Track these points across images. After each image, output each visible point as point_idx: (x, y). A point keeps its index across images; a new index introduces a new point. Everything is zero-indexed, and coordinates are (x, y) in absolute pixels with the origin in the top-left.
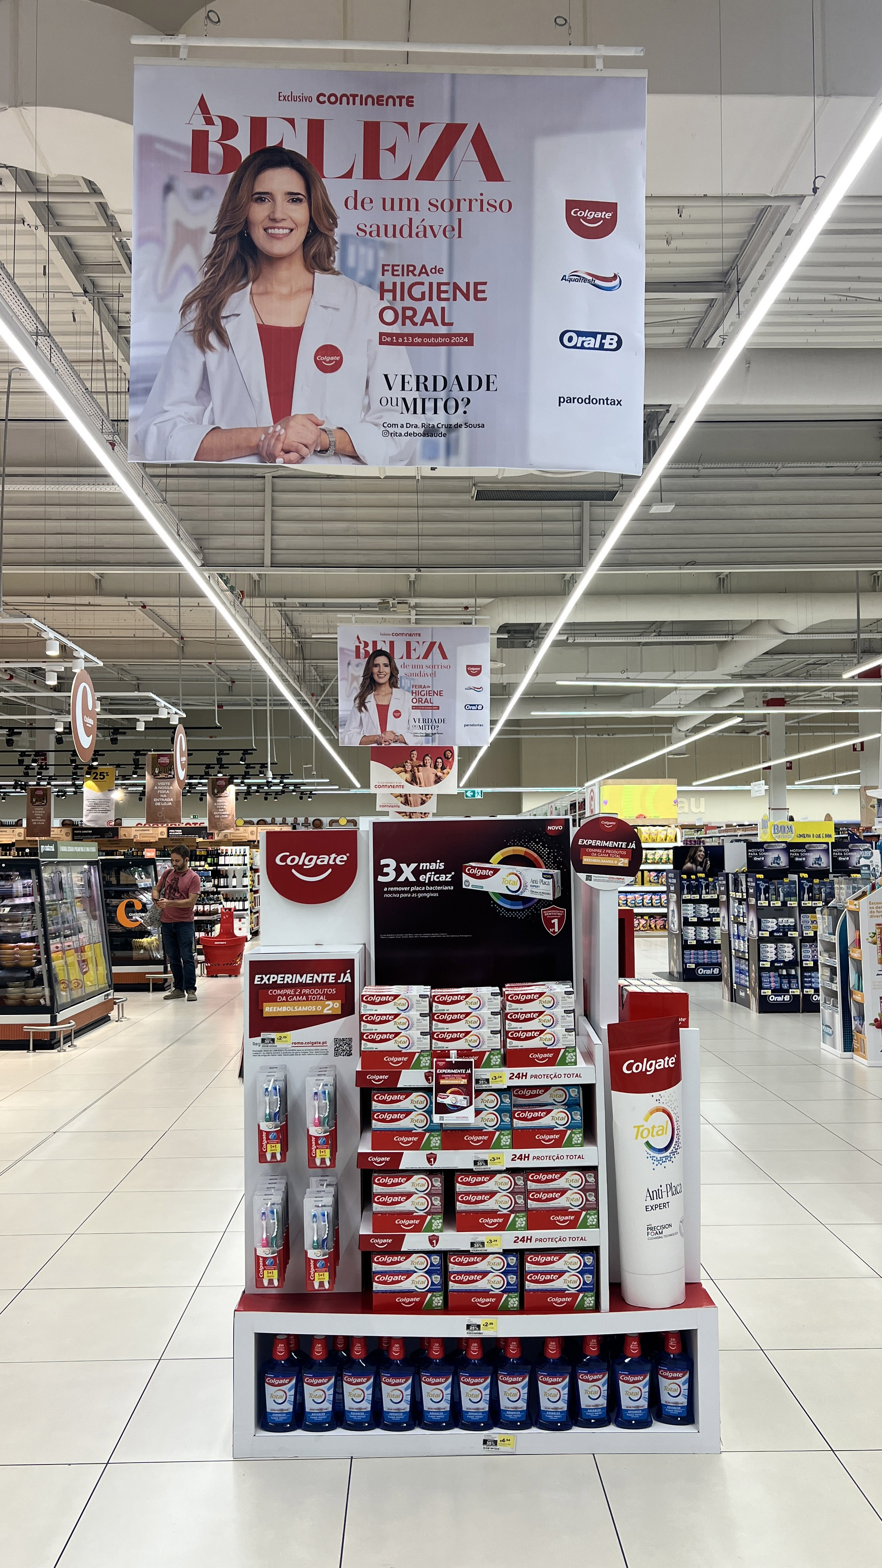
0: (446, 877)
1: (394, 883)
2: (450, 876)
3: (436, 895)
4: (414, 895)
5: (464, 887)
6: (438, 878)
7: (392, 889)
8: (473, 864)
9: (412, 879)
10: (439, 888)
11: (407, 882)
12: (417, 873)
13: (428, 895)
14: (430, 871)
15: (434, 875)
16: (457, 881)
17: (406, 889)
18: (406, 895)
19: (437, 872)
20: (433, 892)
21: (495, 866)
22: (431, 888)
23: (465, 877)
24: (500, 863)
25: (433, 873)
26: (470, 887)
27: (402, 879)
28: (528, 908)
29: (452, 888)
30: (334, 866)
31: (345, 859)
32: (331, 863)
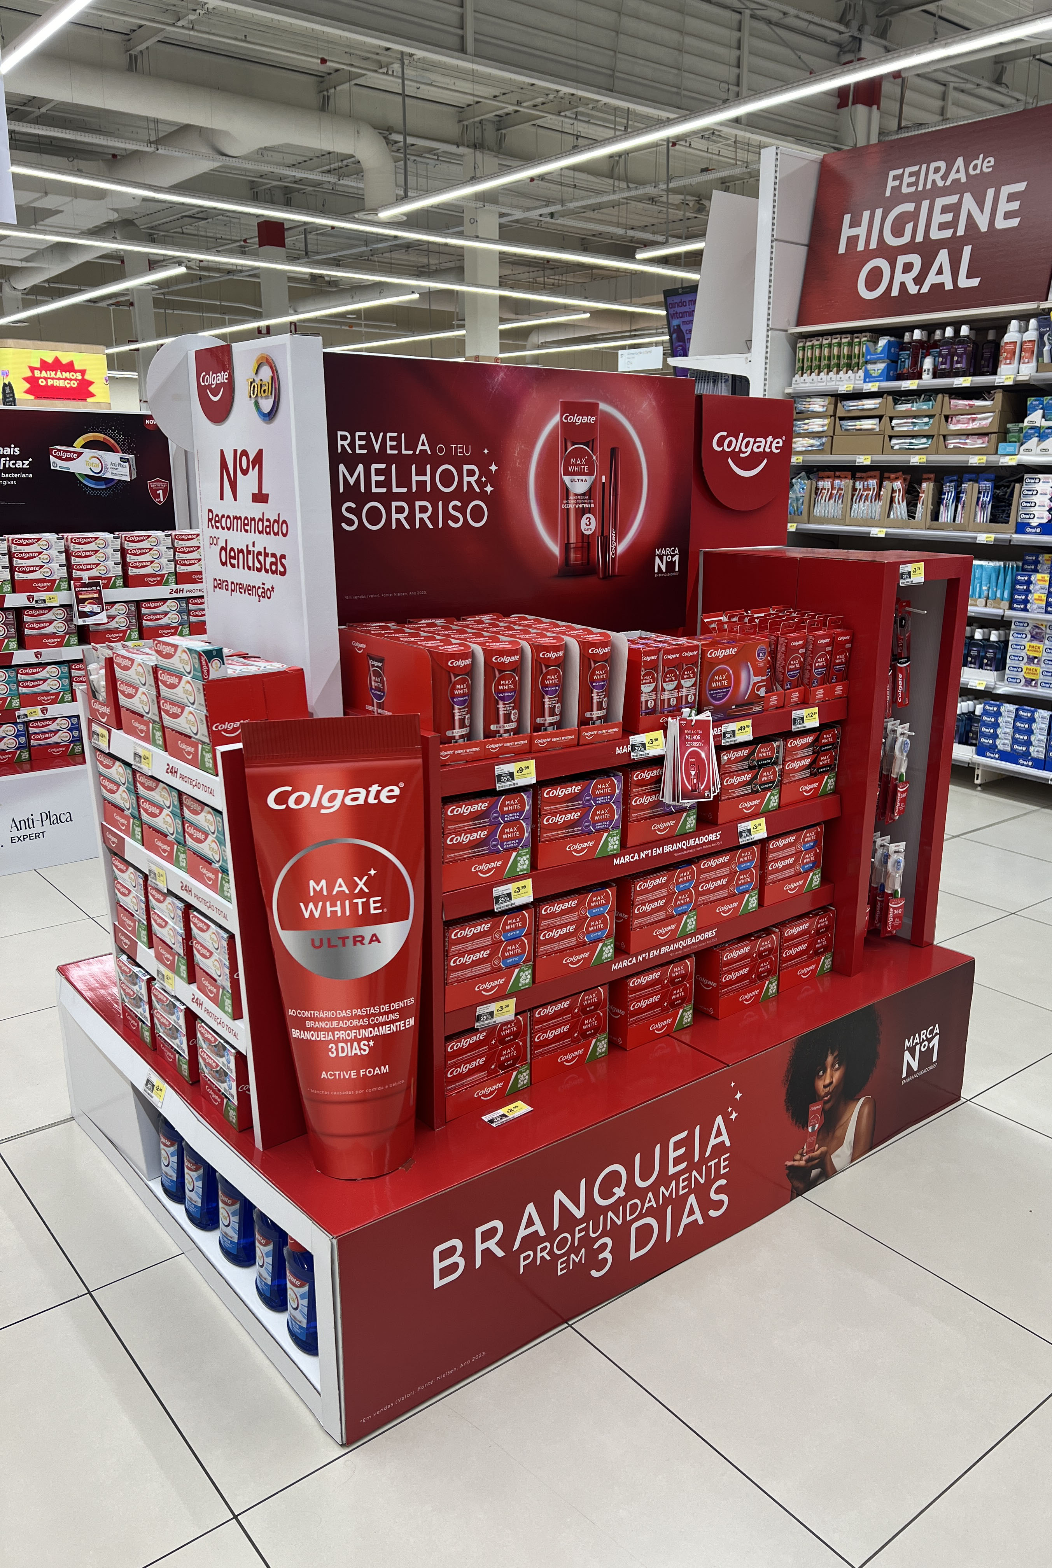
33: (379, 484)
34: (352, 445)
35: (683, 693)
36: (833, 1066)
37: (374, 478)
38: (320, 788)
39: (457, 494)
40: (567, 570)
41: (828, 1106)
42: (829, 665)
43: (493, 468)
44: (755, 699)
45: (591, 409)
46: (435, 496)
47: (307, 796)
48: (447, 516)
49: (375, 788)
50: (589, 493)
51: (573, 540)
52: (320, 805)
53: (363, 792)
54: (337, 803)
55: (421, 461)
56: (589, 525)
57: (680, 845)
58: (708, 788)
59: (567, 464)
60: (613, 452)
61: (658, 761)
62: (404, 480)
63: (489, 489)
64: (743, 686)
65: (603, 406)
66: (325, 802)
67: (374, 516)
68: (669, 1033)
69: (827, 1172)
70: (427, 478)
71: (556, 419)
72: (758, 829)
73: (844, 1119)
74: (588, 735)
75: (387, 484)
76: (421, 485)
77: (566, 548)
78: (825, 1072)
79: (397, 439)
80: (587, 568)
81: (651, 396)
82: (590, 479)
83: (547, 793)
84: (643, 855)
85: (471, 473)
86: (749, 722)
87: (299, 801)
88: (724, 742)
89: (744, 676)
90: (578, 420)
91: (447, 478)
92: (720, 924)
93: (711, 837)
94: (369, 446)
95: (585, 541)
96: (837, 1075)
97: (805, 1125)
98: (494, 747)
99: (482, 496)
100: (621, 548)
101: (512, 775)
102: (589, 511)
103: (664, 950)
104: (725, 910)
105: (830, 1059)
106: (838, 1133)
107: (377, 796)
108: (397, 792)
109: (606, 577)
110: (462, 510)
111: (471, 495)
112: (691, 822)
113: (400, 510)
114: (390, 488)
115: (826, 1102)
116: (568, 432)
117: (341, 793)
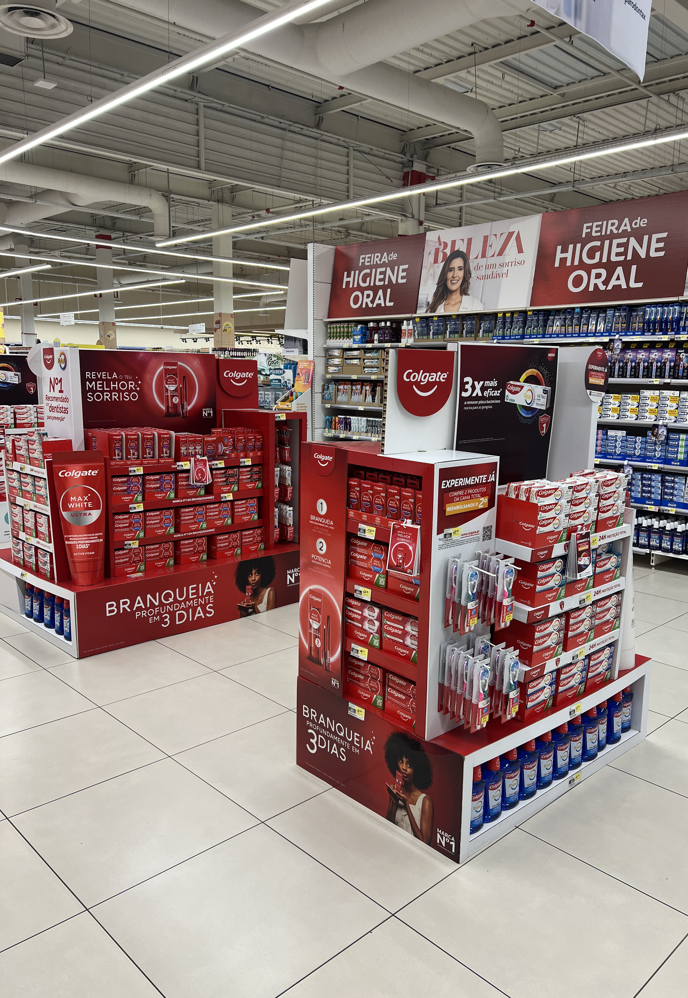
30: (439, 383)
31: (446, 377)
32: (438, 380)
33: (100, 387)
34: (91, 376)
35: (197, 450)
36: (255, 574)
37: (98, 386)
38: (74, 471)
39: (127, 390)
40: (168, 414)
41: (254, 588)
42: (254, 446)
43: (140, 382)
44: (224, 454)
45: (176, 364)
46: (119, 391)
47: (70, 473)
48: (123, 397)
49: (90, 471)
50: (176, 390)
51: (170, 405)
52: (74, 476)
53: (87, 472)
54: (79, 475)
55: (114, 381)
56: (176, 400)
57: (198, 499)
58: (206, 480)
59: (167, 381)
60: (184, 377)
61: (188, 471)
62: (108, 386)
63: (138, 389)
64: (220, 450)
65: (179, 363)
66: (75, 475)
67: (98, 397)
68: (197, 561)
69: (256, 611)
70: (116, 386)
71: (162, 367)
72: (230, 497)
73: (262, 594)
74: (162, 461)
75: (103, 387)
76: (114, 388)
77: (168, 407)
78: (252, 575)
79: (106, 374)
80: (177, 414)
81: (197, 360)
82: (176, 386)
83: (147, 478)
84: (184, 500)
85: (132, 384)
86: (223, 461)
87: (68, 474)
88: (213, 467)
89: (220, 446)
90: (170, 368)
91: (123, 386)
92: (217, 528)
93: (210, 498)
94: (97, 376)
95: (175, 406)
96: (257, 578)
97: (245, 592)
98: (129, 462)
99: (136, 391)
100: (189, 408)
101: (135, 471)
102: (176, 396)
103: (194, 533)
104: (218, 523)
105: (254, 571)
106: (260, 598)
107: (91, 473)
108: (97, 472)
109: (183, 417)
110: (129, 395)
111: (132, 390)
112: (203, 492)
113: (107, 395)
114: (104, 388)
115: (253, 586)
116: (167, 371)
117: (80, 472)
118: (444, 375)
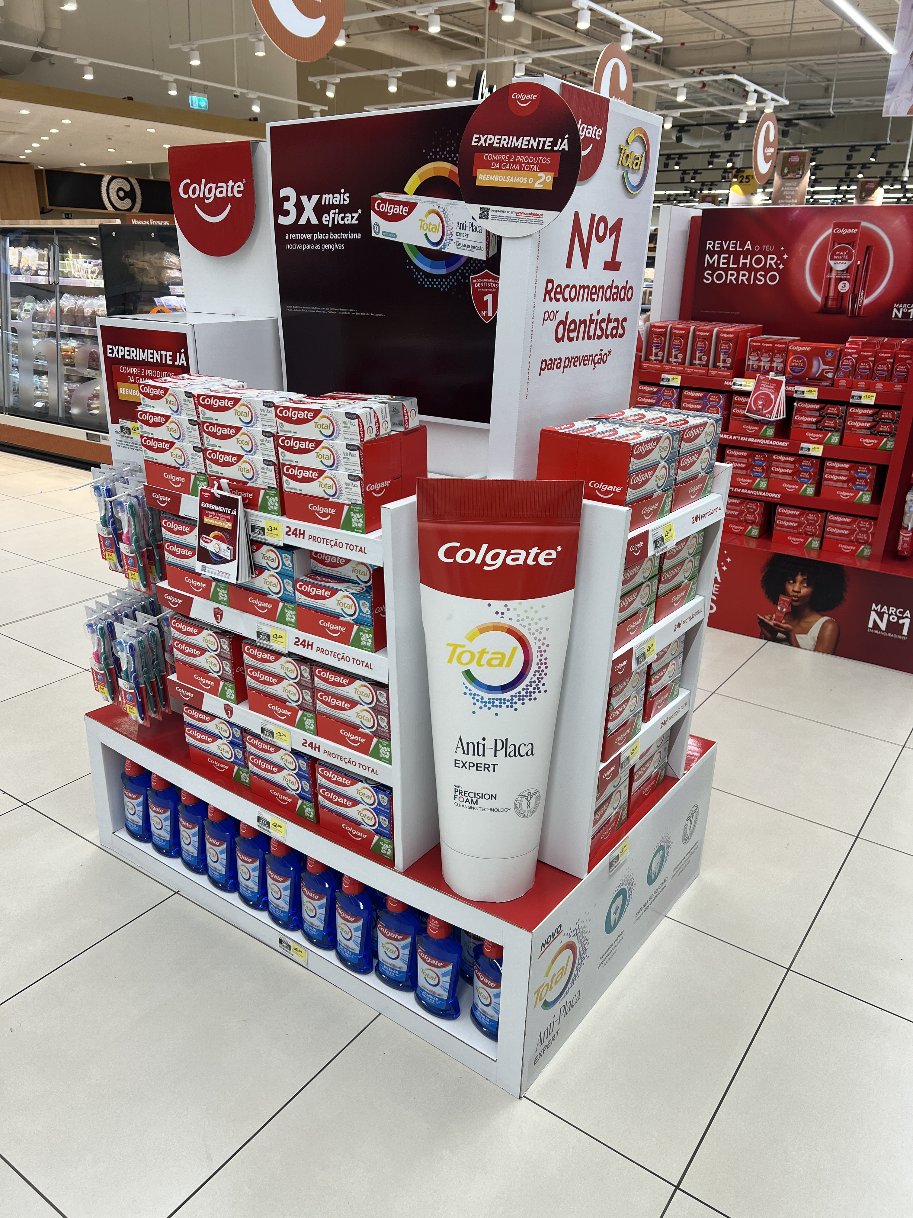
0: (352, 218)
1: (295, 227)
2: (356, 215)
3: (341, 247)
4: (318, 247)
5: (373, 234)
6: (343, 219)
7: (293, 236)
8: (383, 195)
9: (314, 221)
10: (344, 236)
11: (309, 227)
12: (320, 210)
13: (334, 247)
14: (334, 207)
15: (339, 214)
16: (365, 224)
17: (309, 236)
18: (308, 247)
19: (343, 209)
20: (338, 241)
21: (410, 198)
22: (336, 236)
23: (375, 218)
24: (419, 192)
25: (337, 211)
26: (380, 236)
27: (303, 221)
28: (453, 273)
29: (359, 236)
30: (232, 200)
31: (242, 188)
32: (230, 195)
33: (723, 263)
34: (713, 247)
35: (775, 365)
39: (763, 269)
40: (825, 309)
43: (785, 256)
44: (822, 377)
45: (856, 225)
46: (751, 269)
48: (756, 278)
50: (847, 270)
51: (831, 293)
55: (746, 254)
56: (844, 287)
57: (759, 441)
59: (833, 254)
60: (868, 248)
63: (781, 267)
65: (863, 224)
67: (719, 277)
69: (790, 641)
70: (748, 261)
71: (830, 231)
72: (817, 451)
74: (713, 372)
75: (728, 263)
76: (744, 264)
77: (826, 298)
78: (795, 582)
79: (736, 244)
80: (841, 310)
81: (903, 216)
82: (848, 263)
83: (686, 392)
84: (735, 438)
85: (772, 259)
86: (816, 389)
88: (795, 395)
89: (815, 363)
90: (844, 232)
91: (758, 261)
93: (781, 444)
94: (721, 247)
95: (841, 296)
96: (804, 591)
97: (776, 602)
99: (777, 270)
100: (866, 301)
101: (669, 380)
102: (845, 279)
103: (743, 491)
104: (790, 488)
106: (803, 625)
109: (853, 315)
110: (765, 276)
111: (771, 269)
112: (771, 432)
115: (793, 600)
116: (836, 238)
118: (239, 186)
